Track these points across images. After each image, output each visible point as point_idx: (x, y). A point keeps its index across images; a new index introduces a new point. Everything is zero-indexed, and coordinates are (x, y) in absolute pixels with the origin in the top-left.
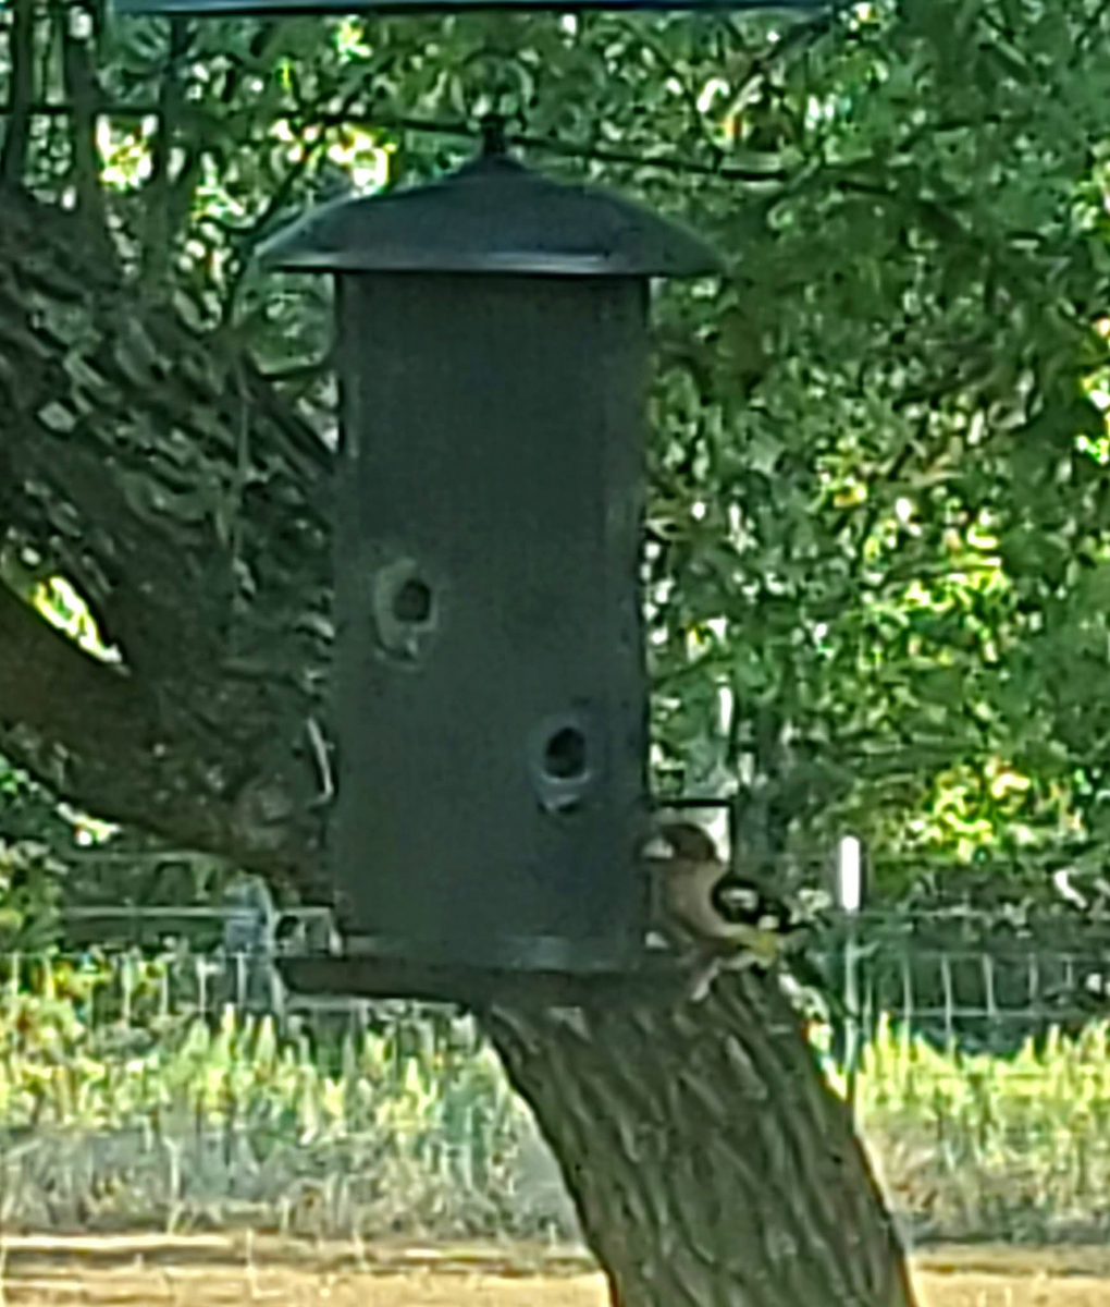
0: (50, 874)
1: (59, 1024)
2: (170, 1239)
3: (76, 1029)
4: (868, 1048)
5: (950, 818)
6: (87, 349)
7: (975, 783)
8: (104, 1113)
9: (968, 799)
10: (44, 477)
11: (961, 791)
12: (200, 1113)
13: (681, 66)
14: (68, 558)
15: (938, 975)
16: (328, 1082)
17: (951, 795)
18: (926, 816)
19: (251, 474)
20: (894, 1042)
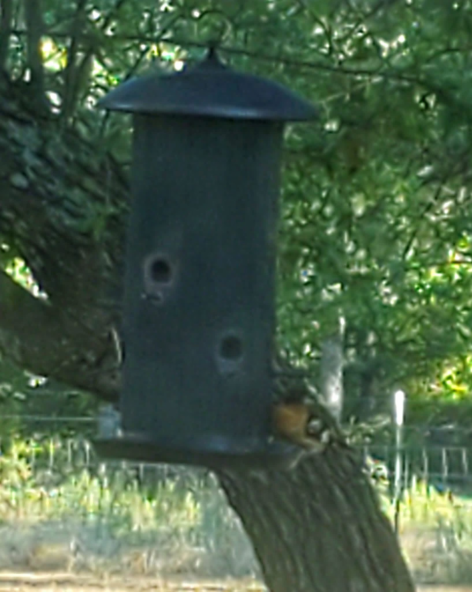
0: (17, 399)
1: (19, 471)
2: (69, 574)
3: (27, 474)
4: (406, 492)
5: (449, 382)
6: (34, 148)
7: (460, 365)
8: (39, 514)
9: (458, 373)
10: (12, 208)
11: (454, 369)
12: (85, 515)
13: (323, 19)
14: (23, 248)
15: (440, 458)
16: (147, 502)
17: (449, 372)
18: (437, 382)
19: (111, 210)
20: (418, 489)
